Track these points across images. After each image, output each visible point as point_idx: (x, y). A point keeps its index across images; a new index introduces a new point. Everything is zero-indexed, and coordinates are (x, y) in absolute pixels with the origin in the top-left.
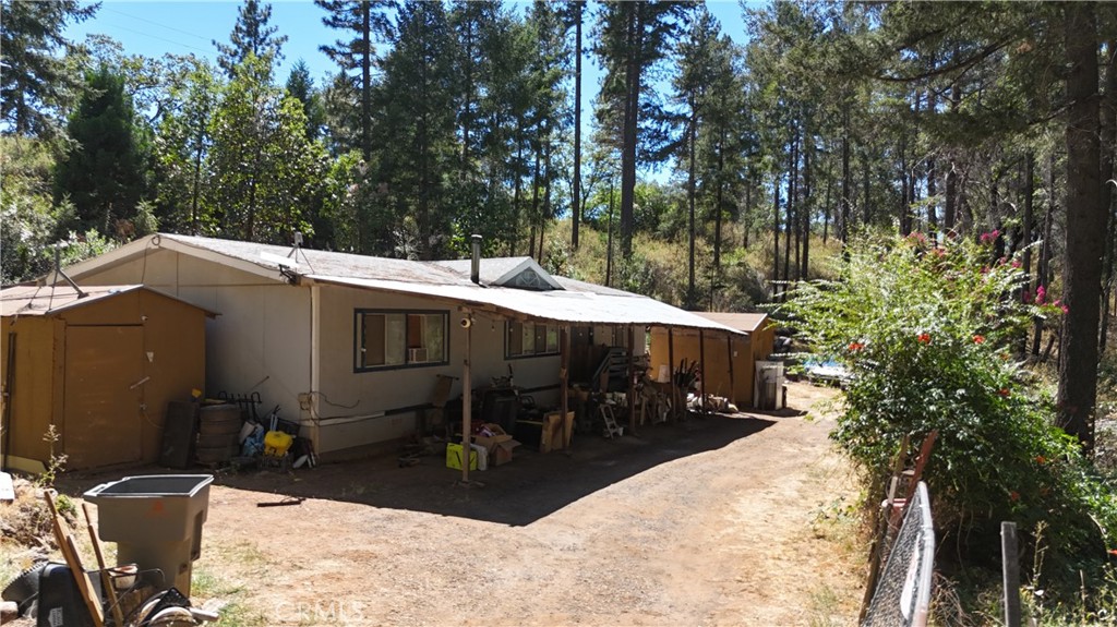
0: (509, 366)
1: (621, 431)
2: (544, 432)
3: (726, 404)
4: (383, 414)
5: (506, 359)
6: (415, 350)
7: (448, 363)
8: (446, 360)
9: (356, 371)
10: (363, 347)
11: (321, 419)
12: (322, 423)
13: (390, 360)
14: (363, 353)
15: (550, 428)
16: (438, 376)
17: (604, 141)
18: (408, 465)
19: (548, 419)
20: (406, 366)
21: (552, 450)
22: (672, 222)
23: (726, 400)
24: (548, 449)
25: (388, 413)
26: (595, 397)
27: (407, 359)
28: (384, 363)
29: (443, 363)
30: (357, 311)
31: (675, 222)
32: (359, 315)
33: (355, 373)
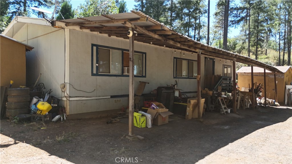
0: (176, 81)
1: (229, 111)
2: (188, 109)
3: (274, 102)
4: (110, 97)
5: (174, 78)
6: (126, 68)
7: (145, 77)
8: (144, 75)
9: (93, 74)
10: (97, 63)
11: (70, 97)
12: (71, 99)
13: (112, 72)
14: (97, 66)
15: (191, 106)
16: (140, 82)
17: (217, 27)
19: (190, 102)
20: (122, 75)
21: (192, 119)
22: (240, 47)
23: (274, 101)
24: (190, 118)
25: (112, 97)
26: (216, 94)
27: (123, 71)
28: (110, 73)
29: (142, 76)
30: (93, 45)
31: (242, 47)
32: (95, 48)
33: (92, 76)
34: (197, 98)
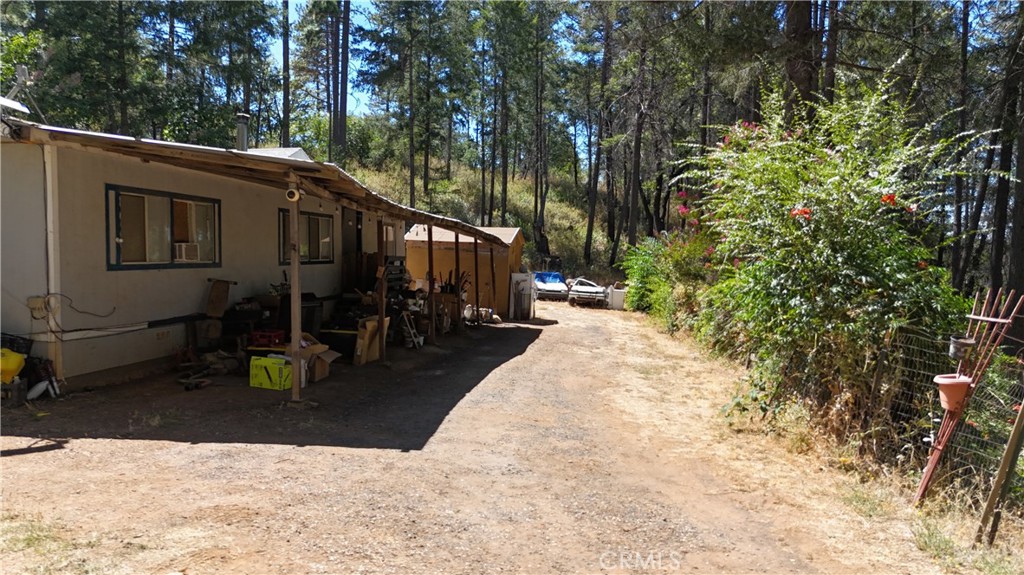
0: (284, 272)
1: (421, 339)
2: (359, 341)
3: (491, 315)
4: (146, 326)
5: (281, 264)
6: (184, 245)
7: (219, 265)
8: (217, 261)
9: (110, 267)
10: (118, 236)
11: (64, 331)
12: (66, 337)
13: (153, 257)
14: (118, 244)
15: (367, 336)
16: (209, 280)
18: (197, 387)
19: (364, 327)
20: (172, 266)
21: (367, 363)
22: (383, 150)
23: (490, 311)
24: (363, 361)
25: (152, 325)
26: (395, 304)
27: (173, 256)
28: (145, 261)
29: (214, 265)
30: (109, 187)
31: (386, 150)
32: (112, 194)
33: (108, 270)
34: (377, 317)
